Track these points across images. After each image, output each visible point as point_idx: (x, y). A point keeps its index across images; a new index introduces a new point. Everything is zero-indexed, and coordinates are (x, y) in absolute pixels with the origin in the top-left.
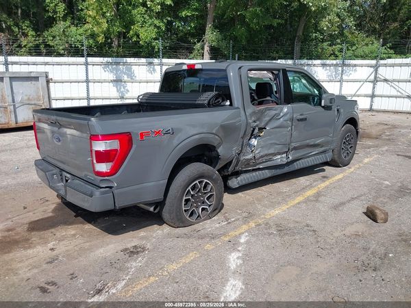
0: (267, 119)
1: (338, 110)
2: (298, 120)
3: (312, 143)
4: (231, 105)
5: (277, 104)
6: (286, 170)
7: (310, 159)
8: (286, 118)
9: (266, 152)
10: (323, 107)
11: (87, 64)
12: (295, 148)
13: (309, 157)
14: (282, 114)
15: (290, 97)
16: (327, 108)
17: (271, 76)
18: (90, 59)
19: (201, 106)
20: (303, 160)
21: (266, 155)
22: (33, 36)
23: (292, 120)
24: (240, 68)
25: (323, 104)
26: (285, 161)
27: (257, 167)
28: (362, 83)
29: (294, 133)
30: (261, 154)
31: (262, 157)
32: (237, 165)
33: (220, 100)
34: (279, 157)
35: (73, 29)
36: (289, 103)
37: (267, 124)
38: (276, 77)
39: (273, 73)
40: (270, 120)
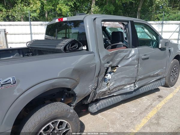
0: (119, 59)
1: (169, 50)
2: (143, 59)
3: (152, 74)
4: (87, 50)
5: (127, 48)
6: (134, 94)
7: (151, 85)
8: (134, 58)
9: (118, 84)
10: (160, 49)
11: (30, 25)
12: (140, 80)
13: (150, 84)
14: (130, 55)
15: (137, 42)
16: (163, 49)
17: (122, 26)
18: (32, 23)
19: (58, 51)
20: (145, 86)
21: (119, 86)
22: (5, 12)
23: (138, 59)
24: (95, 19)
25: (160, 47)
26: (133, 89)
27: (112, 95)
28: (173, 33)
29: (140, 69)
30: (115, 86)
31: (115, 88)
32: (94, 96)
33: (77, 45)
34: (129, 86)
35: (25, 8)
36: (136, 47)
37: (119, 63)
38: (126, 27)
39: (123, 24)
40: (121, 60)
